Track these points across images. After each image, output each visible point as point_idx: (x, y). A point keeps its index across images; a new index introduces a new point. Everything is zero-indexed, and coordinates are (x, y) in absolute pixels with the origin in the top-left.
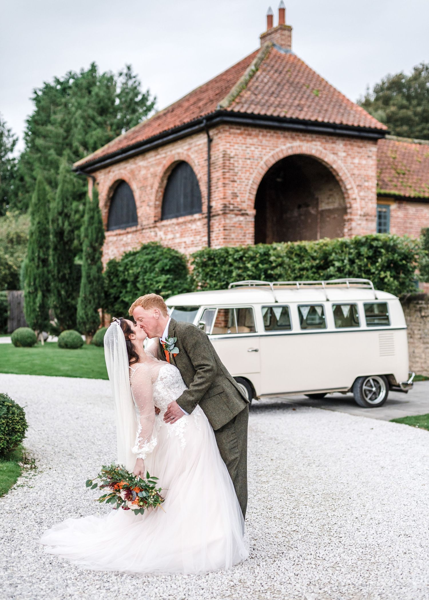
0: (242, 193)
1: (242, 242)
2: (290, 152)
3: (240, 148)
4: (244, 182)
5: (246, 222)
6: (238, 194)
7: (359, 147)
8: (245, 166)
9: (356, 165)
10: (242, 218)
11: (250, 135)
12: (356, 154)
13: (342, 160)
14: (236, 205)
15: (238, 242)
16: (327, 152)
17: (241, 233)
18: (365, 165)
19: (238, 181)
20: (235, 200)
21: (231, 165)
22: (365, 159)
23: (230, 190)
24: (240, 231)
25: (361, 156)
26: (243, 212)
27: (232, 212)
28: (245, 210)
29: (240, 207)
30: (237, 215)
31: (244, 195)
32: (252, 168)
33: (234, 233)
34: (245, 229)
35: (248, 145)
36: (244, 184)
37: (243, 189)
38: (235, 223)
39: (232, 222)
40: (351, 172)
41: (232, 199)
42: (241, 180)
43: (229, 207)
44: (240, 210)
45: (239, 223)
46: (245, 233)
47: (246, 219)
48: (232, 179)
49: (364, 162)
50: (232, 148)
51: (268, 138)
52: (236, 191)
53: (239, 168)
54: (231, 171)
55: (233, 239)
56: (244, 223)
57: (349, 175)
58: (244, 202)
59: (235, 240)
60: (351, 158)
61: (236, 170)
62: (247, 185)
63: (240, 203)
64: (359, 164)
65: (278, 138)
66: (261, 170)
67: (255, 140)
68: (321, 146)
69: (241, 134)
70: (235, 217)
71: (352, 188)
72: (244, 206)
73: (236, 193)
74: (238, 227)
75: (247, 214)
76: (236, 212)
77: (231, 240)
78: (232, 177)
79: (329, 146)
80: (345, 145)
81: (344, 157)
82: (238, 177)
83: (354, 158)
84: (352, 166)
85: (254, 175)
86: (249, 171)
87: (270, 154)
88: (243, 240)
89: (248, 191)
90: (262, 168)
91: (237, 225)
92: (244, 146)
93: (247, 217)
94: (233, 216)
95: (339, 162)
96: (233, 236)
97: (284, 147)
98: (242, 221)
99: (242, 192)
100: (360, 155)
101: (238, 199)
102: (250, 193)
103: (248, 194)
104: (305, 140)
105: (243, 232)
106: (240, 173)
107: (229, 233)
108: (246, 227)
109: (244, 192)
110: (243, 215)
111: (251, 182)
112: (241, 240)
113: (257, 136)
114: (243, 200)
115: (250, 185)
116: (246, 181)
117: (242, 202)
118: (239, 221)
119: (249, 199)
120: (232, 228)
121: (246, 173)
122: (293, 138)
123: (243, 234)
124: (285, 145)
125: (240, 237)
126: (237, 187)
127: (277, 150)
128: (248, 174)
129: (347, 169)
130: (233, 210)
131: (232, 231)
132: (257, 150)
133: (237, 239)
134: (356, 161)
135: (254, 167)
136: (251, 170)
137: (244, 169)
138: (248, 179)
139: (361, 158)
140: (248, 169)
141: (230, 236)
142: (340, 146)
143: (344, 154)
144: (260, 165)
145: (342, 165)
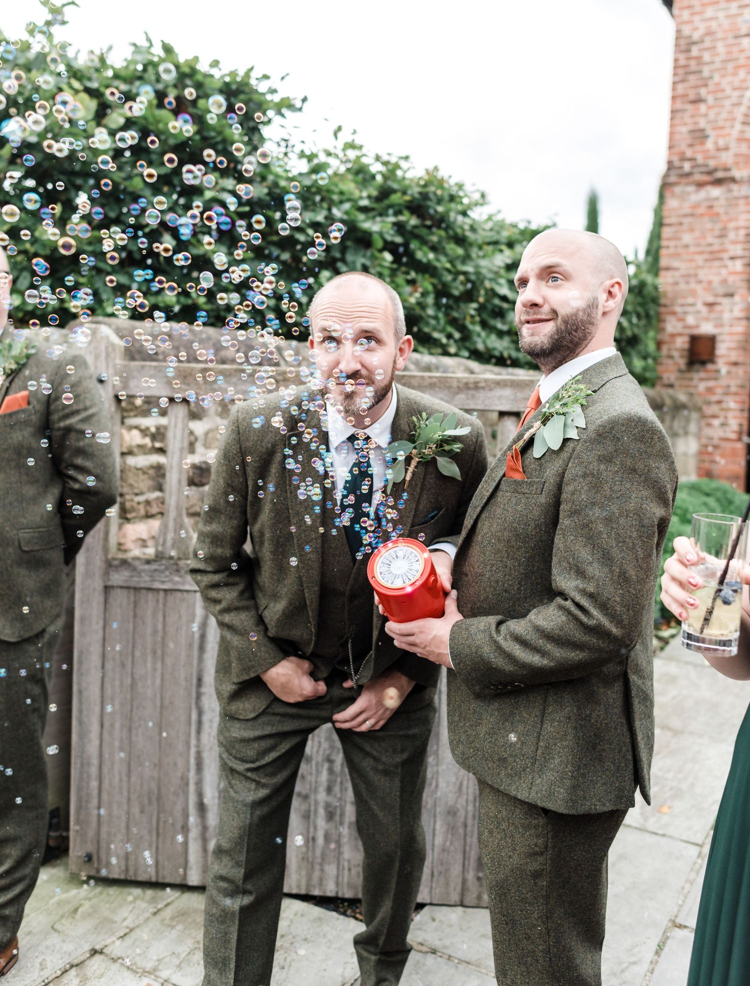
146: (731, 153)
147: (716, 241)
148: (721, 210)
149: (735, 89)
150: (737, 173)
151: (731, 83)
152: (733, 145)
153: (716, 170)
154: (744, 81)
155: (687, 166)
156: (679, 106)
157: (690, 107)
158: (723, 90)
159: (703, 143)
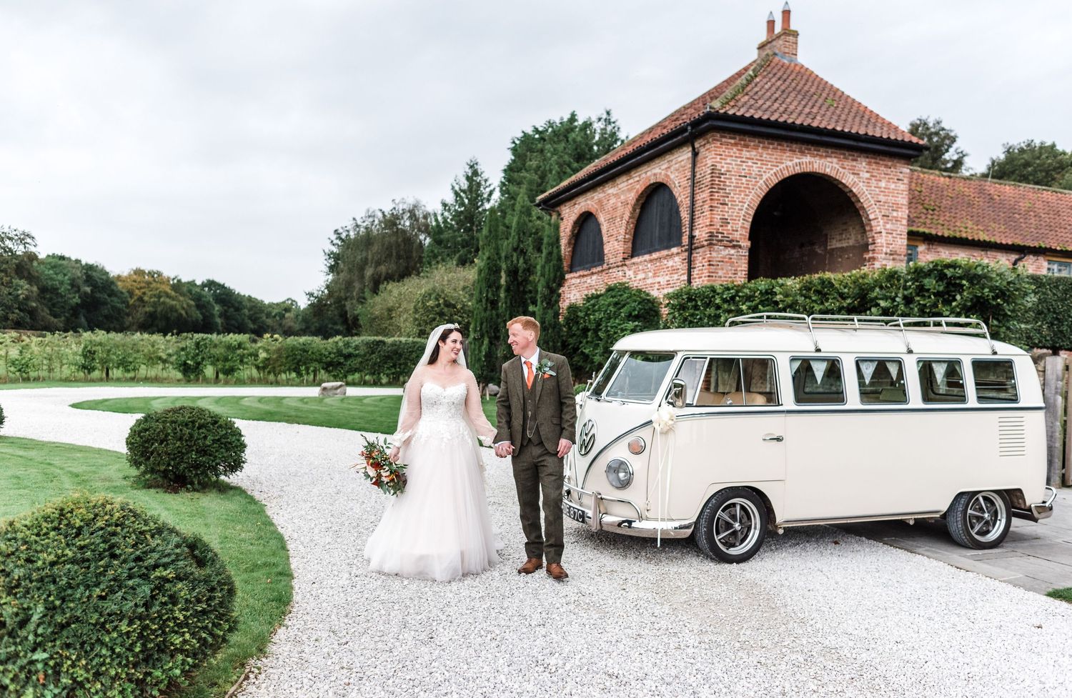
0: (735, 220)
1: (731, 282)
2: (798, 170)
3: (734, 163)
4: (737, 205)
5: (738, 256)
6: (729, 221)
7: (886, 166)
8: (739, 185)
9: (883, 189)
10: (733, 251)
11: (747, 146)
12: (883, 176)
14: (726, 234)
15: (726, 281)
16: (846, 171)
17: (731, 270)
18: (894, 189)
19: (730, 204)
20: (725, 228)
21: (722, 184)
22: (894, 182)
23: (719, 215)
24: (730, 268)
25: (890, 179)
26: (735, 243)
27: (720, 243)
28: (738, 241)
29: (731, 237)
30: (726, 247)
31: (737, 222)
32: (749, 188)
33: (722, 269)
34: (736, 264)
35: (744, 160)
36: (737, 208)
37: (735, 214)
38: (724, 257)
39: (720, 256)
40: (876, 199)
41: (722, 226)
42: (734, 203)
43: (717, 237)
44: (731, 241)
45: (729, 257)
46: (736, 270)
47: (738, 252)
48: (722, 201)
49: (893, 186)
50: (723, 161)
51: (770, 151)
52: (726, 216)
53: (732, 188)
54: (722, 191)
55: (720, 277)
57: (873, 202)
58: (737, 231)
59: (723, 279)
60: (876, 180)
61: (728, 190)
62: (741, 210)
63: (731, 232)
64: (885, 188)
65: (783, 151)
66: (759, 191)
67: (754, 153)
68: (837, 164)
69: (736, 144)
70: (725, 250)
71: (876, 219)
72: (737, 236)
73: (726, 219)
74: (727, 262)
75: (740, 247)
76: (726, 243)
77: (717, 278)
78: (722, 199)
79: (848, 163)
80: (869, 164)
81: (867, 179)
82: (730, 199)
83: (880, 180)
84: (878, 191)
85: (749, 198)
86: (744, 192)
87: (772, 172)
88: (732, 279)
89: (742, 217)
90: (761, 189)
91: (726, 260)
92: (739, 160)
93: (740, 250)
94: (722, 248)
95: (861, 184)
96: (720, 273)
97: (790, 164)
98: (733, 255)
99: (734, 218)
100: (887, 177)
101: (729, 227)
102: (744, 219)
103: (742, 221)
104: (817, 155)
105: (734, 268)
106: (732, 194)
107: (716, 269)
109: (737, 218)
110: (734, 247)
111: (746, 206)
112: (730, 279)
113: (756, 148)
114: (735, 228)
115: (745, 210)
116: (740, 204)
117: (733, 230)
118: (729, 254)
119: (743, 227)
120: (720, 264)
121: (740, 194)
122: (802, 153)
123: (733, 272)
124: (791, 161)
125: (730, 275)
126: (728, 212)
127: (781, 166)
128: (743, 195)
129: (870, 194)
130: (721, 241)
131: (720, 267)
132: (754, 165)
133: (725, 277)
134: (883, 184)
135: (751, 187)
136: (748, 191)
137: (738, 190)
138: (743, 202)
139: (889, 181)
140: (743, 189)
141: (717, 273)
142: (862, 165)
143: (868, 175)
144: (759, 184)
145: (865, 188)
148: (735, 261)
149: (740, 202)
150: (742, 244)
151: (738, 198)
153: (733, 241)
154: (743, 199)
159: (726, 226)
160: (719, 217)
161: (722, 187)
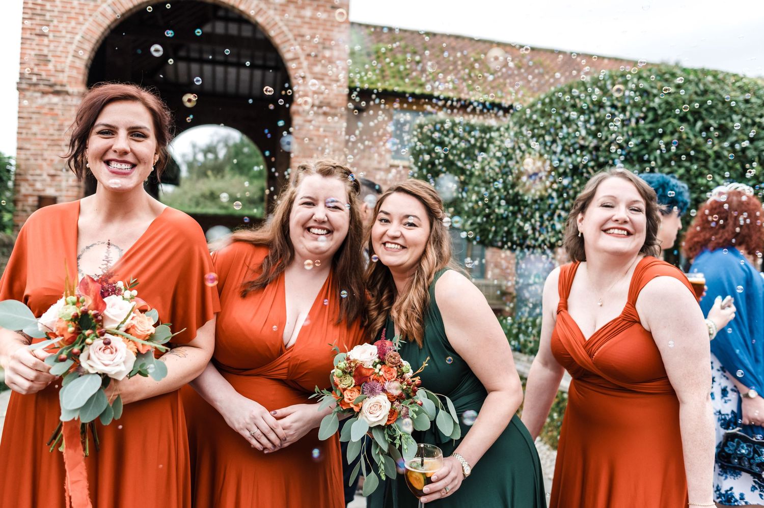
0: (59, 57)
1: (53, 140)
4: (64, 37)
5: (63, 105)
6: (50, 58)
8: (68, 10)
9: (307, 20)
10: (55, 99)
13: (275, 9)
14: (44, 76)
15: (46, 140)
17: (53, 125)
18: (325, 21)
19: (51, 35)
20: (42, 67)
21: (39, 8)
22: (325, 11)
23: (33, 49)
24: (51, 122)
25: (318, 6)
26: (58, 88)
27: (32, 88)
28: (62, 85)
29: (53, 80)
30: (44, 93)
31: (62, 59)
32: (83, 14)
33: (38, 123)
34: (61, 118)
36: (63, 40)
37: (60, 49)
38: (42, 107)
39: (34, 105)
40: (296, 31)
41: (37, 65)
42: (57, 34)
43: (30, 79)
44: (51, 86)
45: (48, 107)
46: (61, 125)
47: (65, 100)
48: (38, 32)
49: (324, 16)
52: (45, 52)
53: (56, 14)
54: (38, 18)
55: (35, 134)
56: (60, 107)
57: (290, 36)
58: (63, 71)
59: (39, 137)
60: (296, 7)
61: (48, 16)
62: (71, 43)
63: (52, 72)
64: (311, 18)
66: (100, 19)
70: (42, 97)
71: (296, 59)
72: (63, 78)
73: (46, 56)
74: (46, 114)
75: (67, 93)
76: (42, 87)
77: (29, 136)
78: (38, 28)
82: (52, 28)
83: (303, 7)
84: (299, 21)
85: (84, 28)
86: (76, 19)
88: (56, 137)
89: (72, 53)
90: (103, 15)
91: (45, 111)
93: (68, 98)
94: (38, 95)
95: (271, 12)
96: (35, 129)
98: (56, 104)
99: (58, 54)
101: (51, 66)
102: (74, 56)
103: (70, 58)
105: (57, 123)
106: (55, 22)
107: (27, 123)
108: (63, 115)
109: (64, 55)
110: (57, 93)
111: (78, 38)
112: (51, 138)
114: (59, 68)
115: (76, 42)
116: (69, 36)
117: (56, 71)
118: (49, 104)
119: (72, 67)
120: (34, 116)
121: (68, 23)
123: (56, 127)
125: (51, 131)
126: (48, 46)
128: (73, 23)
129: (287, 25)
130: (35, 85)
131: (33, 121)
133: (44, 134)
134: (308, 13)
135: (87, 12)
136: (81, 18)
137: (65, 16)
138: (73, 32)
139: (317, 9)
140: (73, 15)
141: (30, 129)
144: (100, 9)
145: (277, 18)
146: (66, 74)
147: (56, 133)
148: (60, 113)
149: (67, 32)
150: (69, 89)
151: (65, 28)
152: (67, 69)
153: (55, 84)
154: (73, 28)
155: (34, 79)
156: (28, 36)
157: (37, 38)
158: (60, 32)
159: (46, 65)
160: (33, 53)
161: (39, 12)
